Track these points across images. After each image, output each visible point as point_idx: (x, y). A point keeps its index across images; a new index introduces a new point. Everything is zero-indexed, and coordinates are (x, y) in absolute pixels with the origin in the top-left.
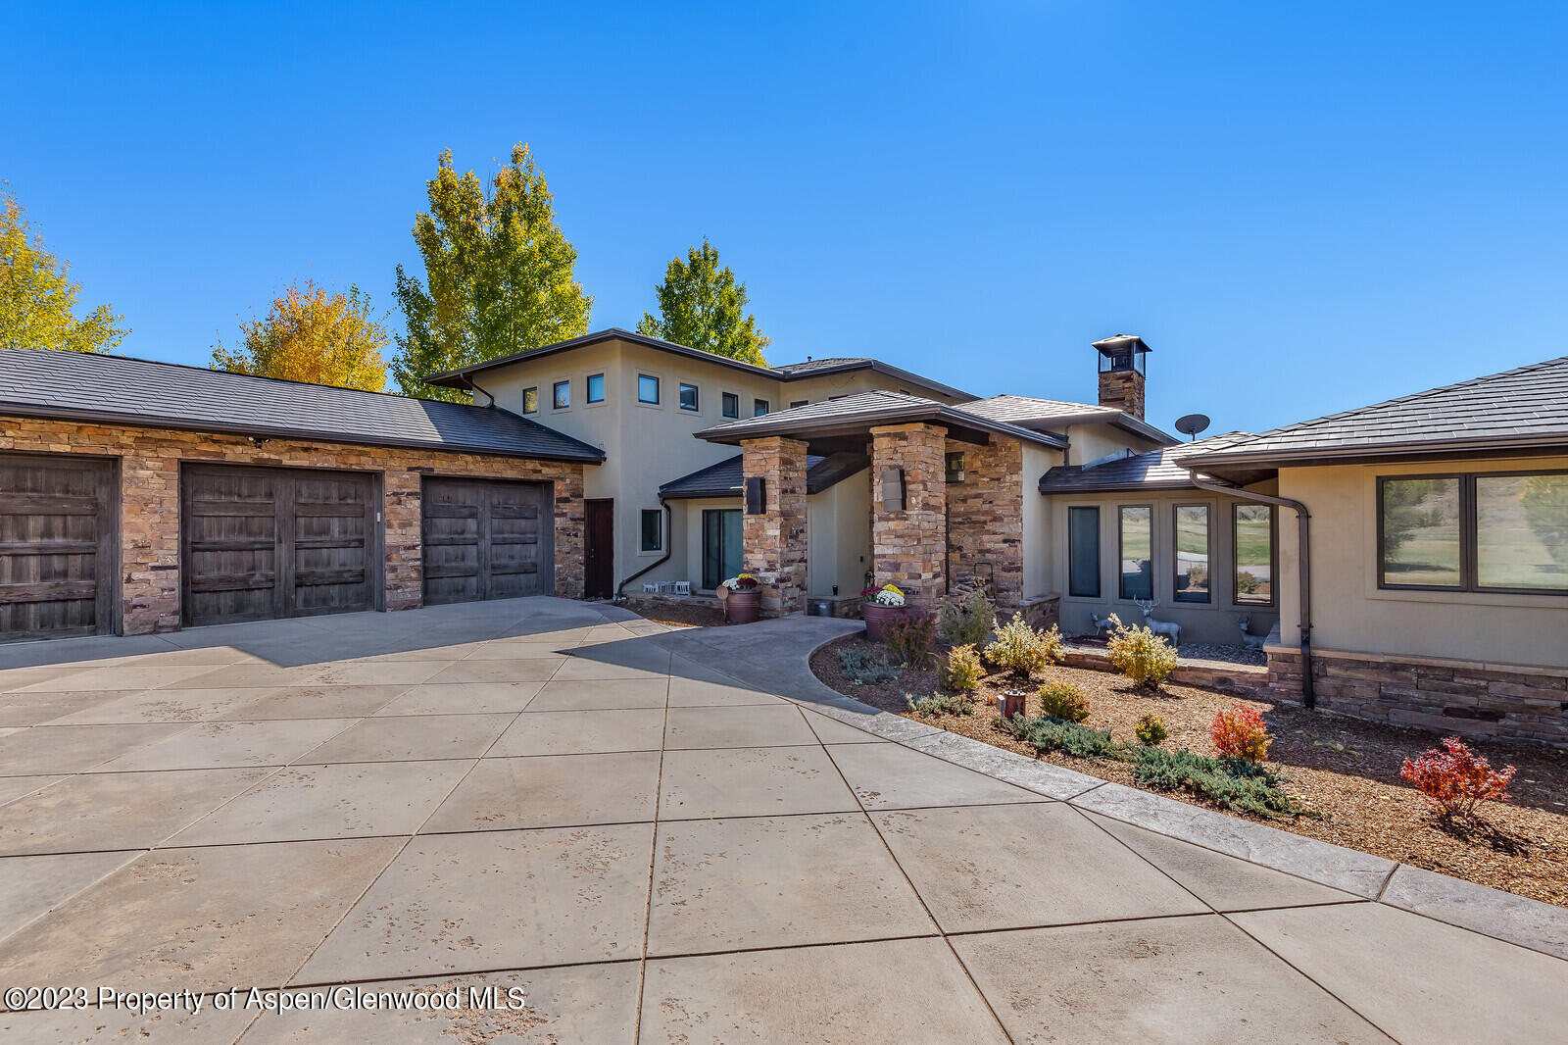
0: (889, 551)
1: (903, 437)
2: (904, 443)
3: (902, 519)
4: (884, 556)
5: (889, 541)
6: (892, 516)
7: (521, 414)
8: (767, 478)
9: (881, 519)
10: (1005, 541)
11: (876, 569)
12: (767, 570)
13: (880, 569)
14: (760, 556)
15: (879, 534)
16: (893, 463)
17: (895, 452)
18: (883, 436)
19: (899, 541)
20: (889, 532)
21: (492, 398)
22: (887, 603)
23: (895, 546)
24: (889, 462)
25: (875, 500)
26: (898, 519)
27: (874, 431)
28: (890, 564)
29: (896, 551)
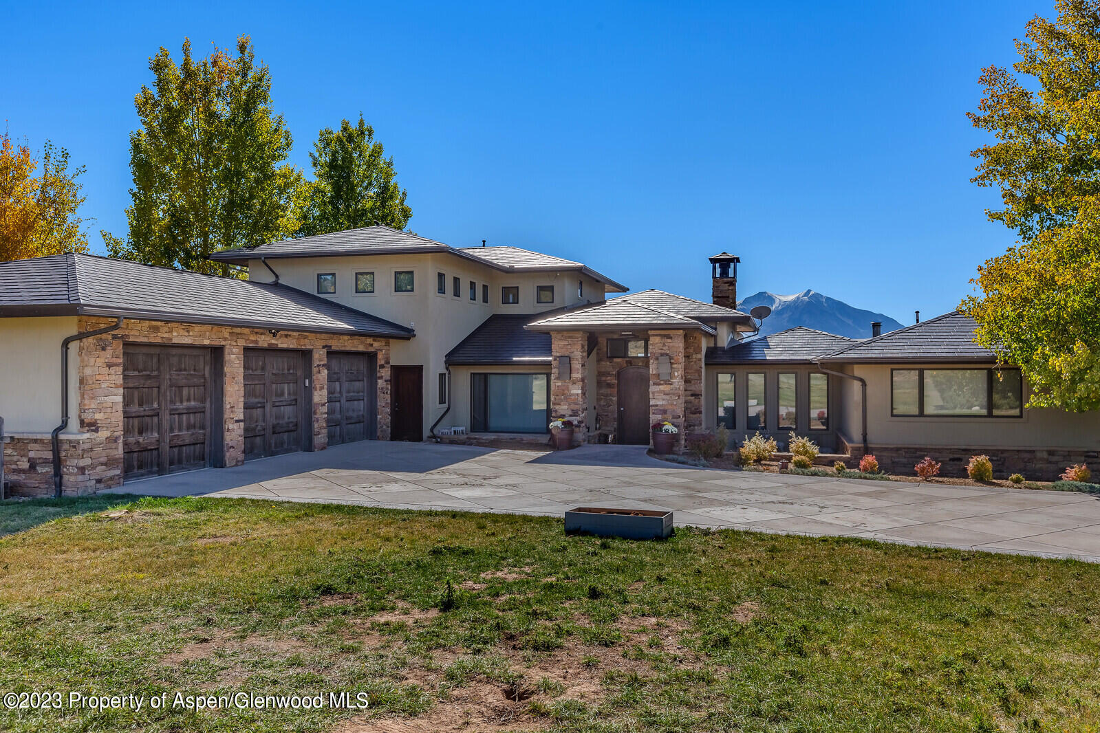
0: (659, 403)
1: (669, 337)
2: (669, 340)
3: (669, 384)
4: (657, 406)
5: (660, 397)
6: (662, 382)
7: (315, 293)
8: (572, 356)
9: (654, 384)
10: (692, 395)
11: (651, 413)
12: (571, 416)
13: (653, 413)
14: (566, 407)
15: (653, 393)
16: (663, 351)
17: (664, 345)
18: (657, 335)
19: (667, 397)
20: (660, 392)
21: (277, 276)
22: (670, 432)
23: (664, 400)
24: (660, 351)
25: (651, 372)
26: (666, 384)
27: (650, 332)
28: (660, 410)
29: (664, 402)
